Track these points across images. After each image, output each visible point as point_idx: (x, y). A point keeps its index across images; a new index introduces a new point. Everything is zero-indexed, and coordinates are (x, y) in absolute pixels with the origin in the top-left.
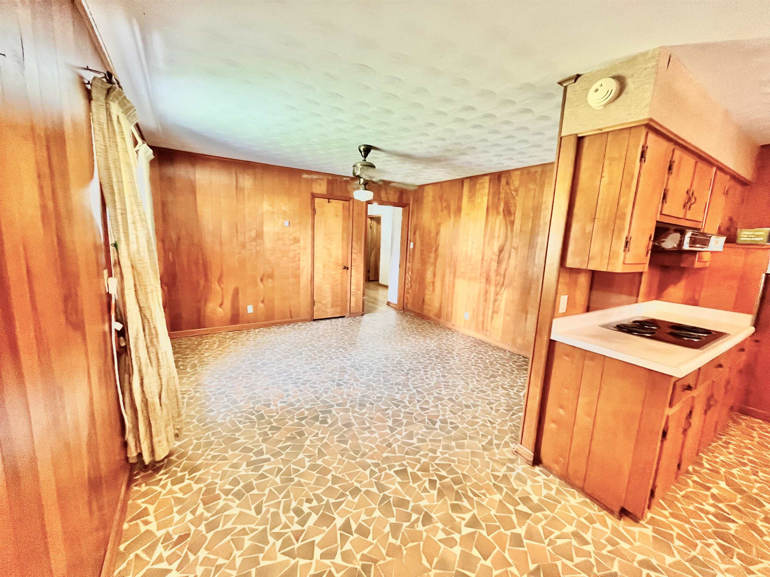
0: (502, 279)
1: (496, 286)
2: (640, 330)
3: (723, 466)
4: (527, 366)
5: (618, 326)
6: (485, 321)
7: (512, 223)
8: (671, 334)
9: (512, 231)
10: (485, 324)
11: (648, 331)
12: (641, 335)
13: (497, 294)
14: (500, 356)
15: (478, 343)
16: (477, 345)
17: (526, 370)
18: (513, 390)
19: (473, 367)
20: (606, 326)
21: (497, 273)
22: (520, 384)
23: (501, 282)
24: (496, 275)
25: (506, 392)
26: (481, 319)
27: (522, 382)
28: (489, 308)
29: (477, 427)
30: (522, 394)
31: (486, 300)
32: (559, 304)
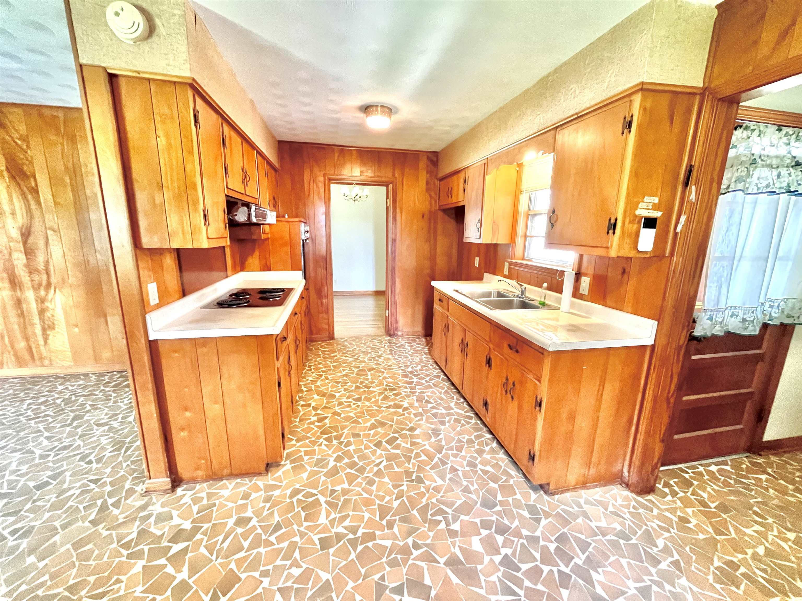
0: (44, 277)
1: (36, 289)
2: (238, 302)
3: (312, 384)
4: (128, 380)
5: (218, 303)
6: (33, 346)
7: (35, 191)
8: (261, 298)
9: (39, 203)
10: (34, 350)
11: (244, 301)
12: (239, 306)
13: (42, 301)
14: (80, 385)
15: (29, 383)
16: (29, 386)
17: (128, 386)
18: (116, 420)
19: (33, 422)
20: (206, 307)
21: (32, 270)
22: (125, 407)
23: (44, 282)
24: (30, 273)
25: (106, 428)
26: (22, 345)
27: (126, 405)
28: (33, 325)
29: (73, 504)
30: (131, 419)
31: (22, 315)
32: (148, 294)
